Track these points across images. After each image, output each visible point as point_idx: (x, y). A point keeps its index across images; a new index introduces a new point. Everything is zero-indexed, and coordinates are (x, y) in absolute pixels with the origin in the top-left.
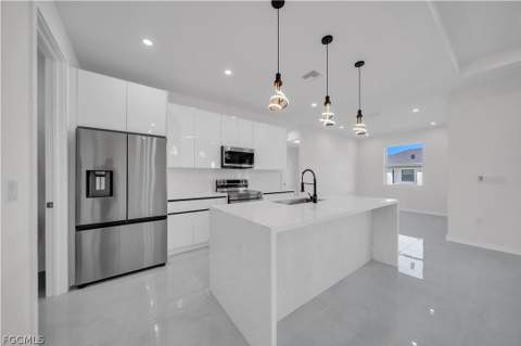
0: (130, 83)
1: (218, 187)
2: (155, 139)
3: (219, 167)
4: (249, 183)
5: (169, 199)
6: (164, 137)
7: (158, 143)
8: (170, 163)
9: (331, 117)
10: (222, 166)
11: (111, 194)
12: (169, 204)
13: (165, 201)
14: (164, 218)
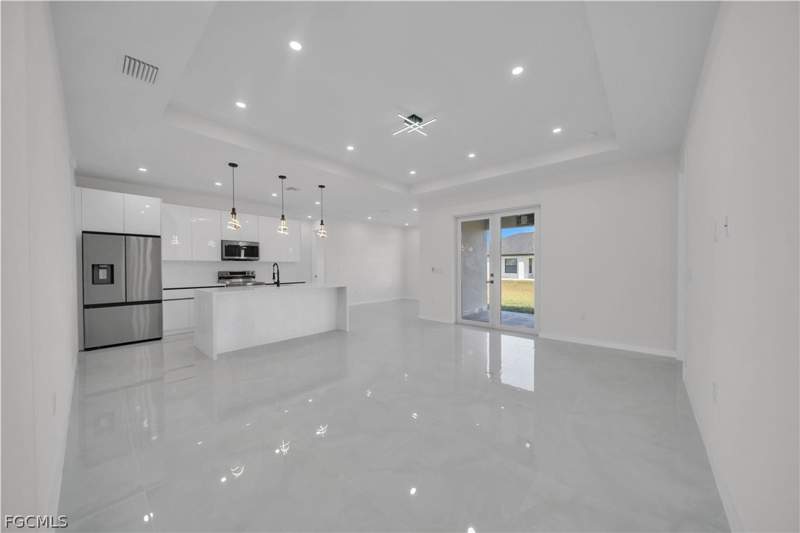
0: (126, 195)
1: (220, 278)
2: (150, 239)
3: (220, 260)
4: (257, 274)
5: (164, 287)
6: (159, 237)
7: (154, 243)
8: (165, 256)
9: (285, 229)
10: (223, 259)
11: (112, 282)
12: (164, 292)
13: (160, 290)
14: (160, 301)
